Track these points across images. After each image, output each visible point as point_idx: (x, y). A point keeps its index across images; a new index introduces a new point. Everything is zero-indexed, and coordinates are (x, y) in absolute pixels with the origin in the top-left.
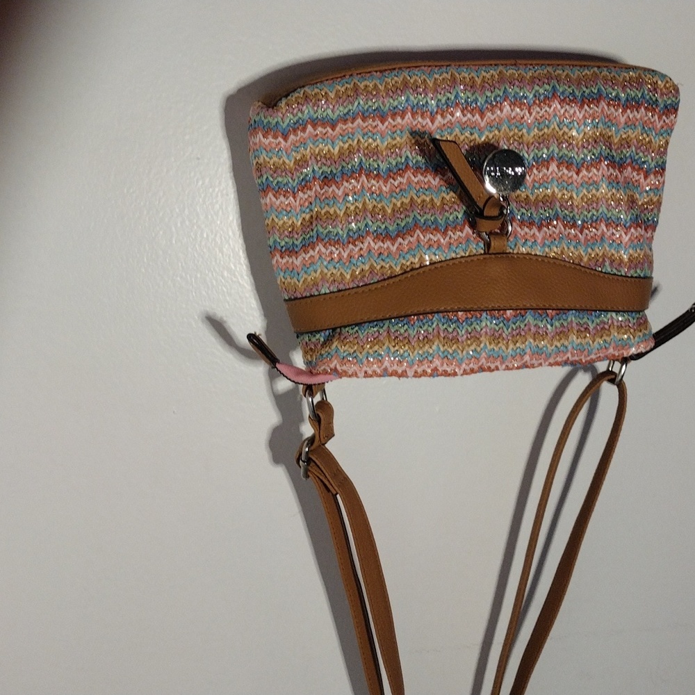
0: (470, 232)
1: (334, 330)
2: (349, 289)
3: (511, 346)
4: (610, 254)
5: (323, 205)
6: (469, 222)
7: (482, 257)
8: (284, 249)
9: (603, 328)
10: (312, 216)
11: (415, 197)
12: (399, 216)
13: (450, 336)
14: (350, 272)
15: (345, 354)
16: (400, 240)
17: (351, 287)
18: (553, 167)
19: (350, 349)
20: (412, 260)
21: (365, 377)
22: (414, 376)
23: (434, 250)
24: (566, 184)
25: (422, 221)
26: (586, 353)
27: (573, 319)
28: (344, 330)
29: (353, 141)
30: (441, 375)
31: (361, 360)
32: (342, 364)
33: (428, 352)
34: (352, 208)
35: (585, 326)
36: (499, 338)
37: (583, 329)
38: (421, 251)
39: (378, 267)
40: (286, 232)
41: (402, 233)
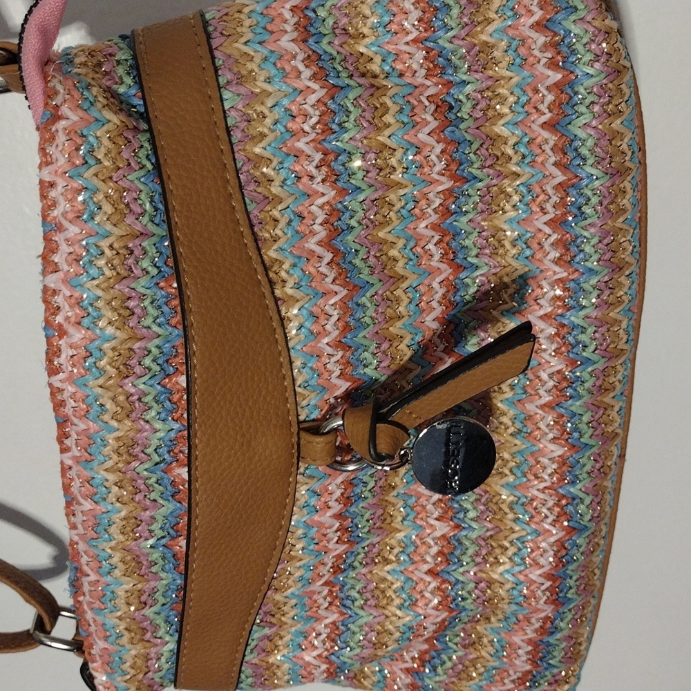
0: (338, 393)
1: (145, 116)
2: (233, 152)
3: (112, 477)
4: (282, 633)
5: (401, 102)
6: (356, 389)
7: (292, 418)
8: (312, 15)
9: (144, 630)
10: (375, 76)
11: (405, 285)
12: (372, 253)
13: (134, 362)
14: (267, 154)
15: (91, 139)
16: (328, 256)
17: (237, 156)
18: (442, 529)
19: (103, 150)
20: (290, 283)
21: (41, 182)
22: (45, 289)
23: (307, 324)
24: (411, 551)
25: (364, 300)
26: (97, 605)
27: (164, 582)
28: (144, 138)
29: (517, 164)
30: (49, 343)
31: (80, 176)
32: (70, 133)
33: (99, 318)
34: (393, 161)
35: (150, 602)
36: (130, 455)
37: (143, 598)
38: (307, 299)
39: (276, 213)
40: (345, 20)
41: (340, 259)
